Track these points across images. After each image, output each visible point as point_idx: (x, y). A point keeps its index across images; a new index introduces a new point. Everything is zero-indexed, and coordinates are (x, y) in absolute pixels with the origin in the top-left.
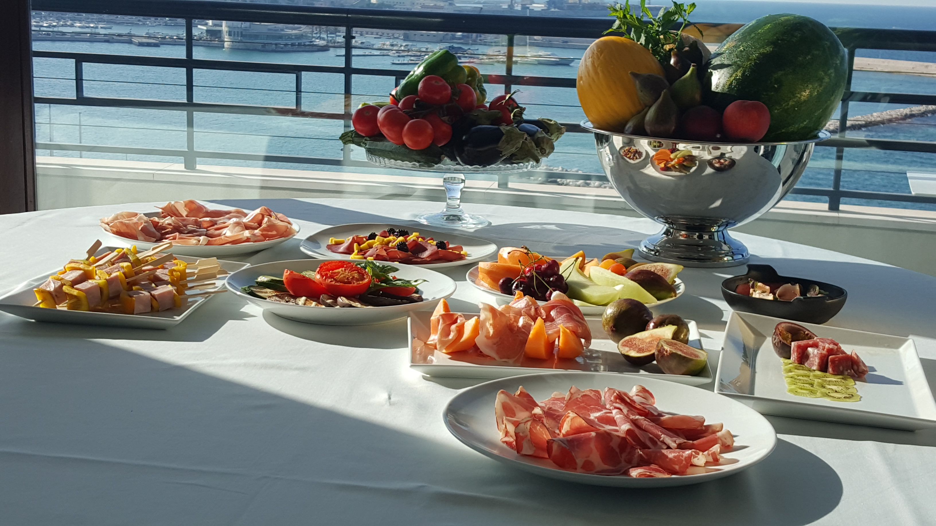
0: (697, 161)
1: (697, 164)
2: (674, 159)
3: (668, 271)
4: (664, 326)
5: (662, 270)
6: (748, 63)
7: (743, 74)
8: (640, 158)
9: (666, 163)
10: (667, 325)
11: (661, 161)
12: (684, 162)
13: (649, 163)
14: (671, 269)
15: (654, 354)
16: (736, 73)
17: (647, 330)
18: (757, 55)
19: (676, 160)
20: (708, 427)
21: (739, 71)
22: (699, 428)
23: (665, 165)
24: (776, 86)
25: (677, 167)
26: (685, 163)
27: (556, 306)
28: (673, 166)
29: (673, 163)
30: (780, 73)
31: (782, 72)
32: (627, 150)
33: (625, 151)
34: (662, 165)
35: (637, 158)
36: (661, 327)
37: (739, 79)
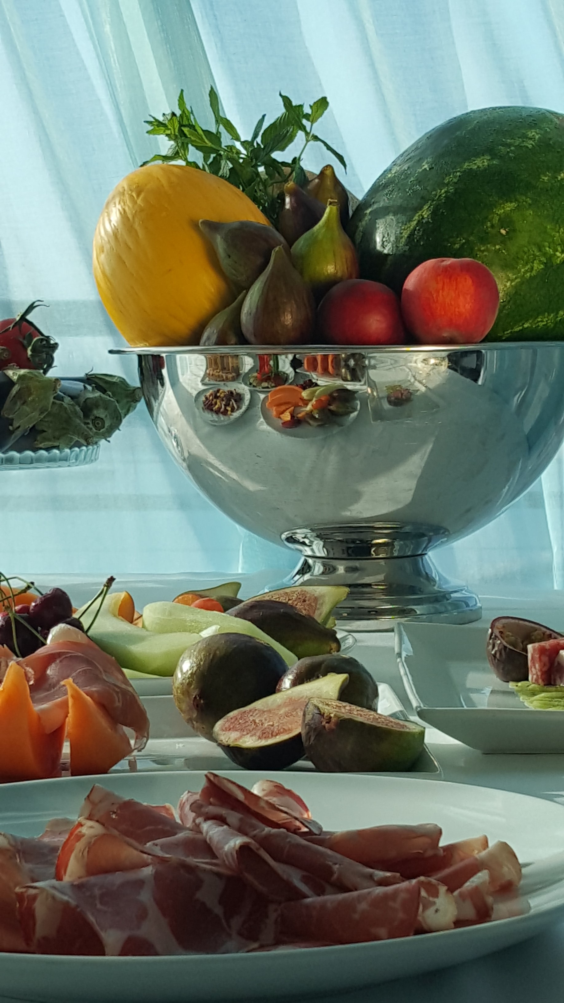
0: (357, 400)
1: (359, 407)
2: (310, 400)
3: (316, 599)
4: (318, 677)
5: (304, 601)
6: (443, 191)
7: (434, 213)
8: (239, 408)
9: (294, 410)
10: (325, 675)
11: (283, 408)
12: (330, 405)
13: (260, 418)
14: (323, 596)
15: (300, 734)
16: (420, 213)
17: (280, 691)
18: (458, 174)
19: (314, 402)
20: (451, 849)
21: (426, 207)
22: (430, 853)
23: (292, 416)
24: (503, 232)
25: (317, 416)
26: (332, 407)
27: (59, 655)
28: (310, 415)
29: (309, 407)
30: (509, 206)
31: (513, 205)
32: (211, 395)
33: (207, 398)
34: (287, 417)
35: (233, 410)
36: (310, 681)
37: (428, 222)
